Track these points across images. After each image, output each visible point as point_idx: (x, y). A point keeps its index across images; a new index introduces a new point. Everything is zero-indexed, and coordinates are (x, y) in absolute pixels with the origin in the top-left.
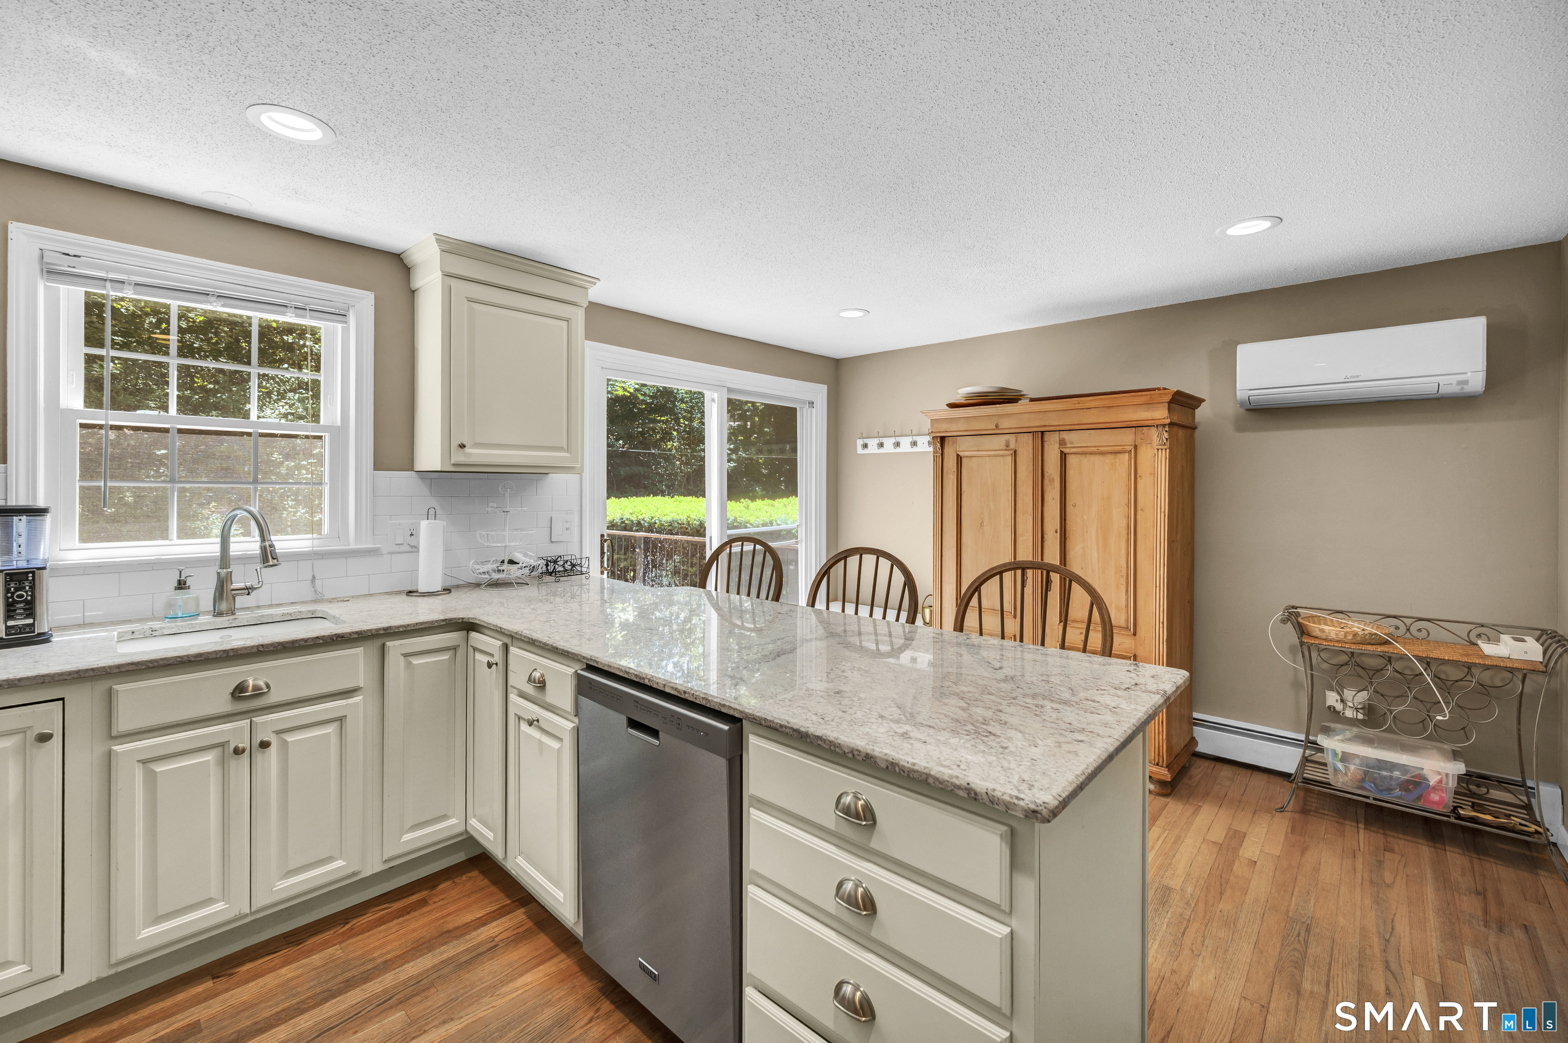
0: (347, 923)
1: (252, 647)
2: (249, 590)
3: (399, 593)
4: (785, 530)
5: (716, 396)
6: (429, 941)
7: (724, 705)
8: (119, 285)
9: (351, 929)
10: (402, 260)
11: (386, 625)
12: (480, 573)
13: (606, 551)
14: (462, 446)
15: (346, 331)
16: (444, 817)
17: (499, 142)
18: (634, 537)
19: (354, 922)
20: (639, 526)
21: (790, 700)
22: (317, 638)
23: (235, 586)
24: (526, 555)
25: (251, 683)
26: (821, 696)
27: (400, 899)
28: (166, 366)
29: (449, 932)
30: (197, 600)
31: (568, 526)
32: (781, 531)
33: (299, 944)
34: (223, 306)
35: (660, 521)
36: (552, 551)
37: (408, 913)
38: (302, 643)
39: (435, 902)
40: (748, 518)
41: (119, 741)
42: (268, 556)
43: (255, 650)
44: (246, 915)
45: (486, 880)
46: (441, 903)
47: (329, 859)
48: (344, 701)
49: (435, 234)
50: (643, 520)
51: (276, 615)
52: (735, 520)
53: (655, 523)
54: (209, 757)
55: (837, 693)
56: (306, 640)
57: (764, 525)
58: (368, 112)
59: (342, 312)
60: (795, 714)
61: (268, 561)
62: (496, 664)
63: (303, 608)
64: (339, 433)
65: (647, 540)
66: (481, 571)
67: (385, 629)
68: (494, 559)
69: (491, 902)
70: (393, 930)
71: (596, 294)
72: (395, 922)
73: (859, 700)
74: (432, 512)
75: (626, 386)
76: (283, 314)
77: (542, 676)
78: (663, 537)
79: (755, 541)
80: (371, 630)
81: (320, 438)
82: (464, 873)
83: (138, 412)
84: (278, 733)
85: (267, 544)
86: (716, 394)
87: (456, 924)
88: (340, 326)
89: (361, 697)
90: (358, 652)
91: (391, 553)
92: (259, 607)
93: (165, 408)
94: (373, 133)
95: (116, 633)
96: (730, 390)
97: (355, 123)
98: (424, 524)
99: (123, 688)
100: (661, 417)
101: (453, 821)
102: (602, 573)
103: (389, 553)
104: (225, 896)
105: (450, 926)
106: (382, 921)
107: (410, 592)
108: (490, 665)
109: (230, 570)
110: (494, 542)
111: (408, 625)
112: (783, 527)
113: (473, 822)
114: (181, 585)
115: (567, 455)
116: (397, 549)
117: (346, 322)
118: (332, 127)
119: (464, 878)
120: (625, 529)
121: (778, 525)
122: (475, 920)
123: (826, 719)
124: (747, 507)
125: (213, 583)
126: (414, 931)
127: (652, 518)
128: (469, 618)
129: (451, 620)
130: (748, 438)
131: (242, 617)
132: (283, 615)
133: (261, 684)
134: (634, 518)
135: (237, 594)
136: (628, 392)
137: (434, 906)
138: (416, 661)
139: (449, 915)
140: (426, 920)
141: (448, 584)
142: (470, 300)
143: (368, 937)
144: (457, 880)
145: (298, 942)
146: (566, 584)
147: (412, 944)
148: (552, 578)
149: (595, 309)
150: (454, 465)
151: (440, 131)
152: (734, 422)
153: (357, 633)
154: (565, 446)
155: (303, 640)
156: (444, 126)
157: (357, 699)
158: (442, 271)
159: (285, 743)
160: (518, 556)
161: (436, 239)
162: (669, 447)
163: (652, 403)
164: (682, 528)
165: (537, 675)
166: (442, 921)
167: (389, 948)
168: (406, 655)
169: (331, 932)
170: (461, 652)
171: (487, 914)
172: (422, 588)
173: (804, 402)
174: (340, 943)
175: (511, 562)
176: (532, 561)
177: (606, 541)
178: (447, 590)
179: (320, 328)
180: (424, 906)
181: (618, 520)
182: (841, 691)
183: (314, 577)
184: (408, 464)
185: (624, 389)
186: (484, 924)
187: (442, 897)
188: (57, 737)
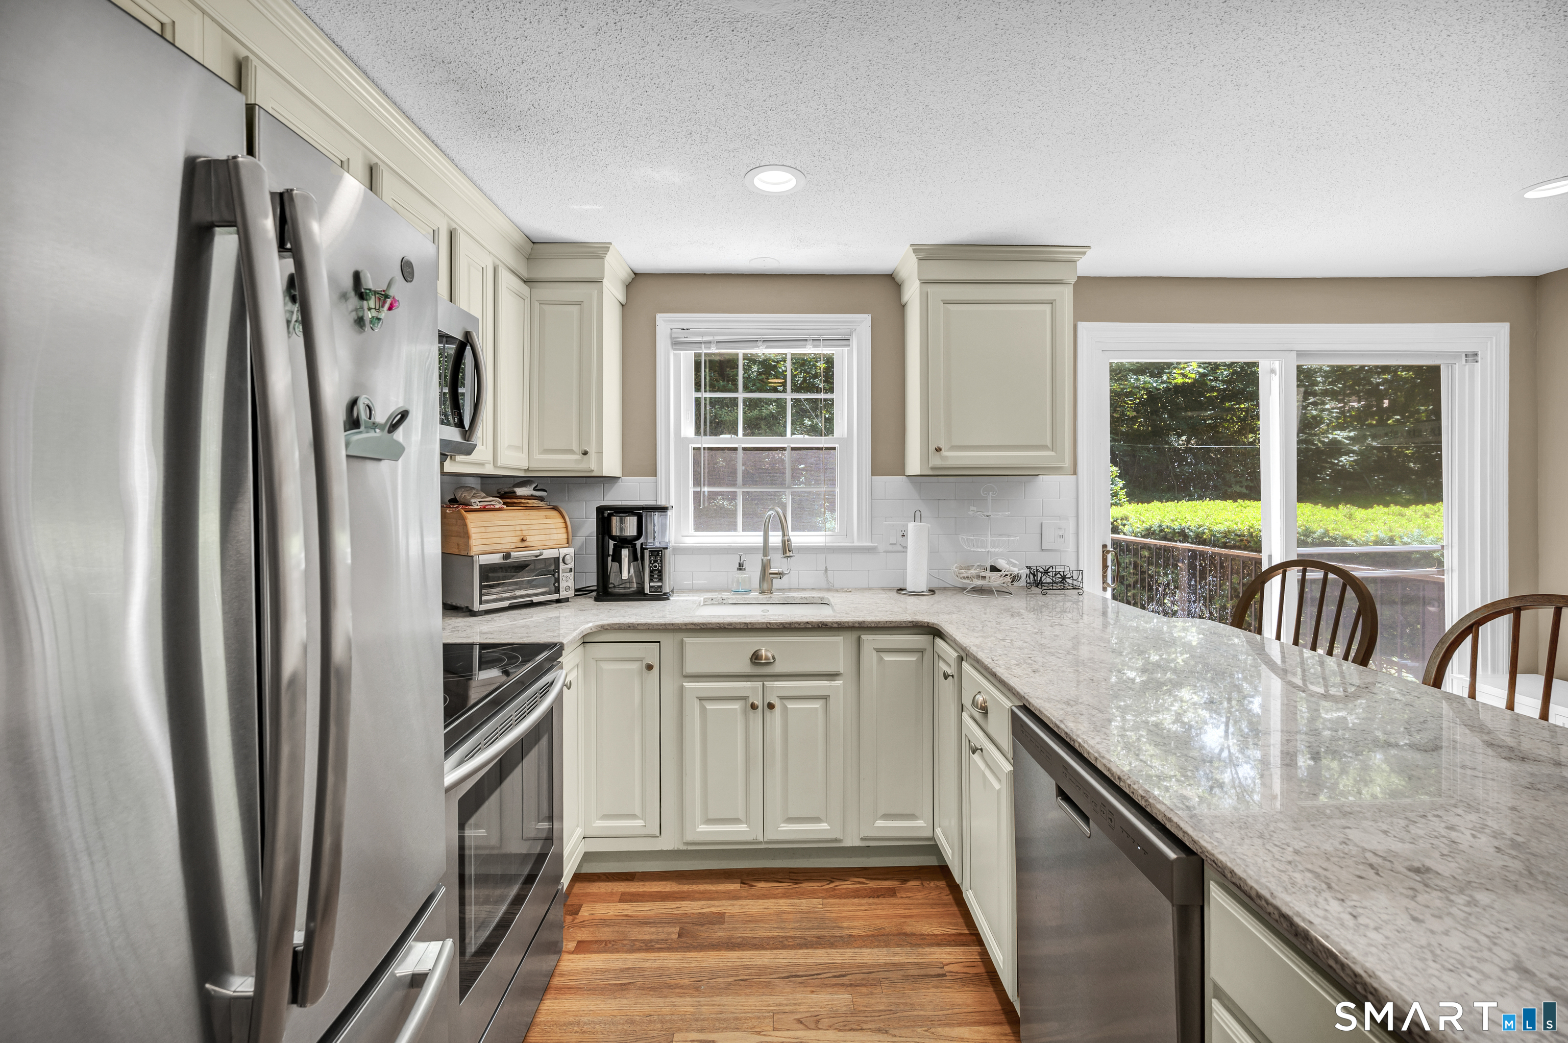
0: (832, 882)
1: (763, 623)
2: (780, 575)
3: (891, 589)
4: (1417, 552)
5: (1276, 365)
6: (887, 935)
7: (1170, 820)
8: (708, 345)
9: (834, 889)
10: (894, 279)
11: (860, 619)
12: (964, 578)
13: (1109, 563)
14: (938, 450)
15: (850, 353)
16: (912, 817)
17: (931, 121)
18: (1177, 549)
19: (837, 883)
20: (1183, 535)
21: (1296, 852)
22: (807, 623)
23: (772, 571)
24: (1009, 563)
25: (763, 652)
26: (1371, 866)
27: (875, 879)
28: (736, 399)
29: (905, 934)
30: (750, 578)
31: (1061, 533)
32: (1411, 553)
33: (797, 883)
34: (766, 348)
35: (1211, 531)
36: (1041, 561)
37: (878, 897)
38: (797, 626)
39: (902, 898)
40: (1350, 532)
41: (687, 679)
42: (786, 548)
43: (765, 626)
44: (760, 843)
45: (950, 897)
46: (906, 901)
47: (817, 820)
48: (828, 682)
49: (912, 245)
50: (1188, 529)
51: (797, 598)
52: (1326, 533)
53: (1204, 533)
54: (736, 706)
55: (1417, 871)
56: (799, 624)
57: (1376, 543)
58: (818, 142)
59: (847, 337)
60: (1293, 884)
61: (786, 553)
62: (953, 676)
63: (815, 594)
64: (847, 441)
65: (1194, 555)
66: (965, 575)
67: (860, 623)
68: (978, 564)
69: (950, 924)
70: (863, 908)
71: (1087, 266)
72: (866, 900)
73: (1468, 904)
74: (918, 514)
75: (1186, 372)
76: (804, 347)
77: (985, 701)
78: (1209, 549)
79: (1327, 569)
80: (848, 622)
81: (834, 448)
82: (933, 880)
83: (722, 436)
84: (782, 698)
85: (786, 538)
86: (1277, 363)
87: (914, 931)
88: (846, 349)
89: (841, 682)
90: (839, 641)
91: (886, 552)
92: (790, 590)
93: (736, 433)
94: (829, 161)
95: (702, 599)
96: (1300, 354)
97: (813, 158)
98: (911, 525)
99: (691, 641)
100: (1239, 404)
101: (920, 823)
102: (1105, 589)
103: (884, 552)
104: (747, 822)
105: (908, 929)
106: (856, 894)
107: (901, 589)
108: (946, 676)
109: (769, 558)
110: (978, 547)
111: (879, 622)
112: (1415, 547)
113: (938, 831)
114: (741, 567)
115: (1052, 453)
116: (890, 548)
117: (848, 346)
118: (800, 169)
119: (932, 884)
120: (1165, 538)
121: (1405, 544)
122: (932, 935)
123: (1362, 920)
124: (1350, 517)
125: (759, 568)
126: (878, 917)
127: (1200, 526)
128: (933, 624)
129: (917, 622)
130: (1382, 422)
131: (777, 596)
132: (802, 598)
133: (770, 655)
134: (1176, 526)
135: (773, 578)
136: (1190, 378)
137: (901, 901)
138: (888, 658)
139: (911, 916)
140: (890, 911)
141: (933, 585)
142: (946, 302)
143: (844, 904)
144: (926, 883)
145: (797, 882)
146: (1055, 598)
147: (874, 930)
148: (1038, 590)
149: (1084, 283)
150: (932, 469)
151: (878, 135)
152: (1359, 402)
153: (837, 623)
154: (1049, 444)
155: (797, 623)
156: (879, 128)
157: (838, 683)
158: (920, 280)
159: (785, 709)
160: (1001, 563)
161: (913, 249)
162: (1251, 440)
163: (1225, 390)
164: (1241, 540)
165: (980, 699)
166: (903, 920)
167: (856, 924)
168: (878, 651)
169: (819, 884)
170: (928, 656)
171: (944, 934)
172: (910, 588)
173: (1455, 355)
174: (823, 898)
175: (994, 569)
176: (1016, 569)
177: (1108, 552)
178: (932, 591)
179: (833, 354)
180: (892, 897)
181: (1155, 527)
182: (1428, 870)
183: (826, 569)
184: (900, 469)
185: (1184, 376)
186: (939, 945)
187: (909, 895)
188: (656, 668)
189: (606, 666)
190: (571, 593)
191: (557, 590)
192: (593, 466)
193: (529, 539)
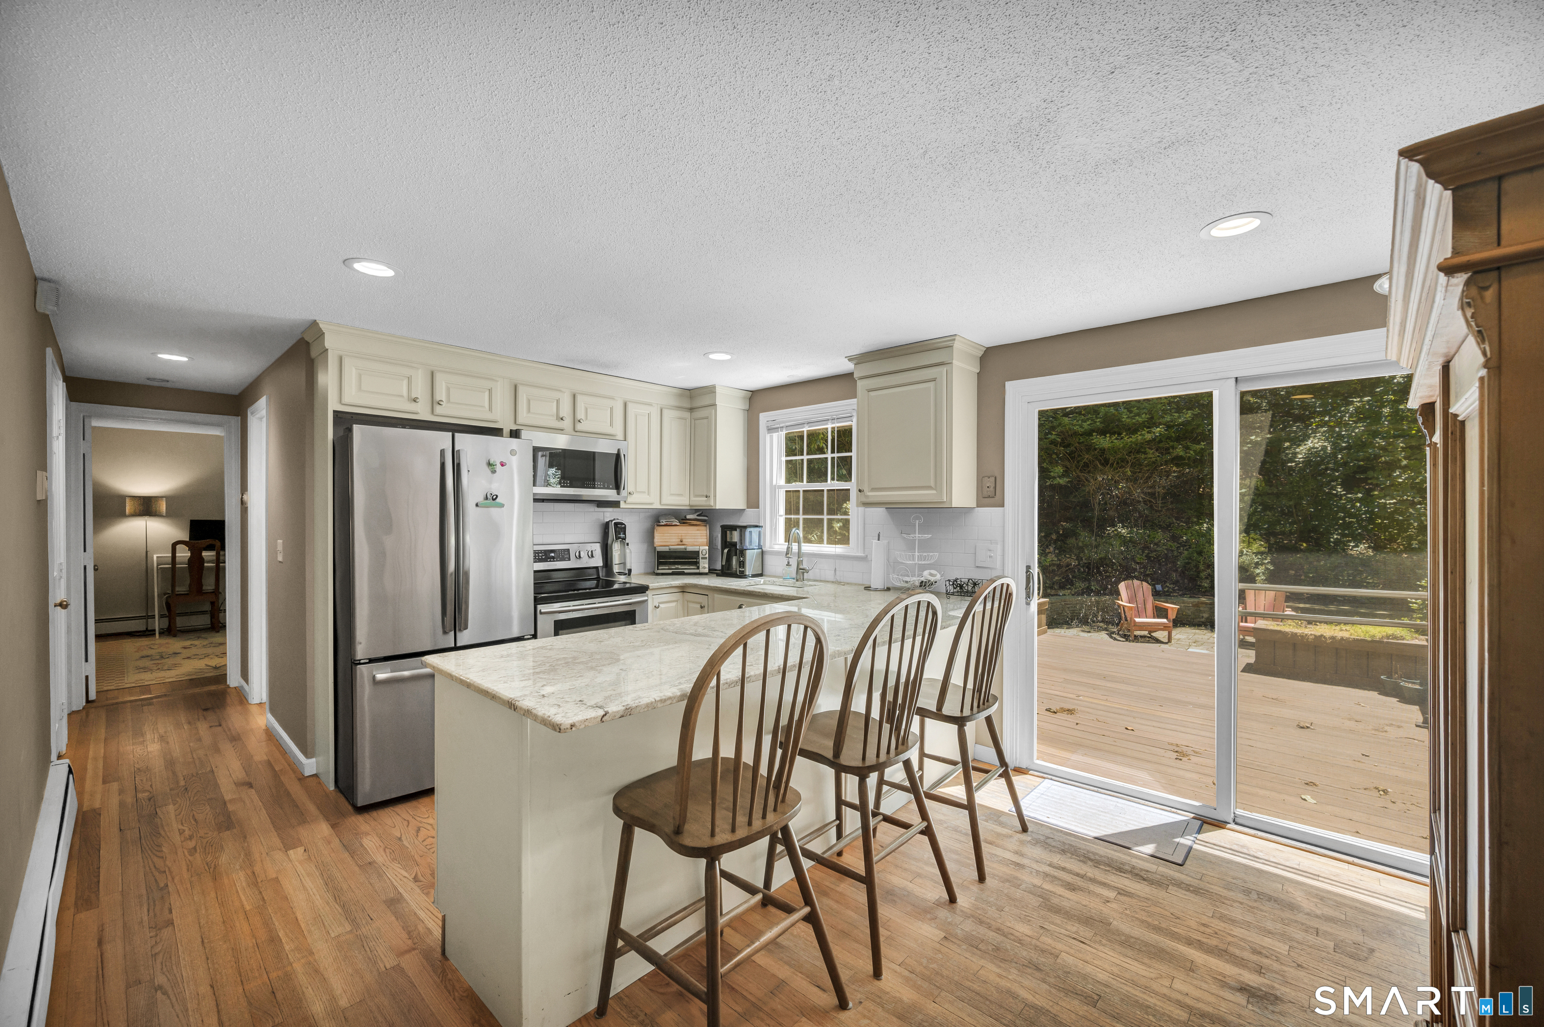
2: (805, 570)
8: (789, 428)
14: (861, 491)
23: (801, 567)
28: (803, 460)
31: (991, 554)
34: (818, 425)
76: (837, 422)
81: (849, 489)
83: (797, 483)
92: (814, 580)
93: (803, 482)
98: (874, 543)
107: (868, 587)
115: (934, 492)
141: (889, 586)
154: (933, 485)
161: (849, 359)
172: (873, 586)
179: (852, 426)
183: (836, 569)
188: (706, 607)
189: (691, 605)
190: (707, 570)
191: (698, 568)
192: (712, 504)
193: (684, 540)
